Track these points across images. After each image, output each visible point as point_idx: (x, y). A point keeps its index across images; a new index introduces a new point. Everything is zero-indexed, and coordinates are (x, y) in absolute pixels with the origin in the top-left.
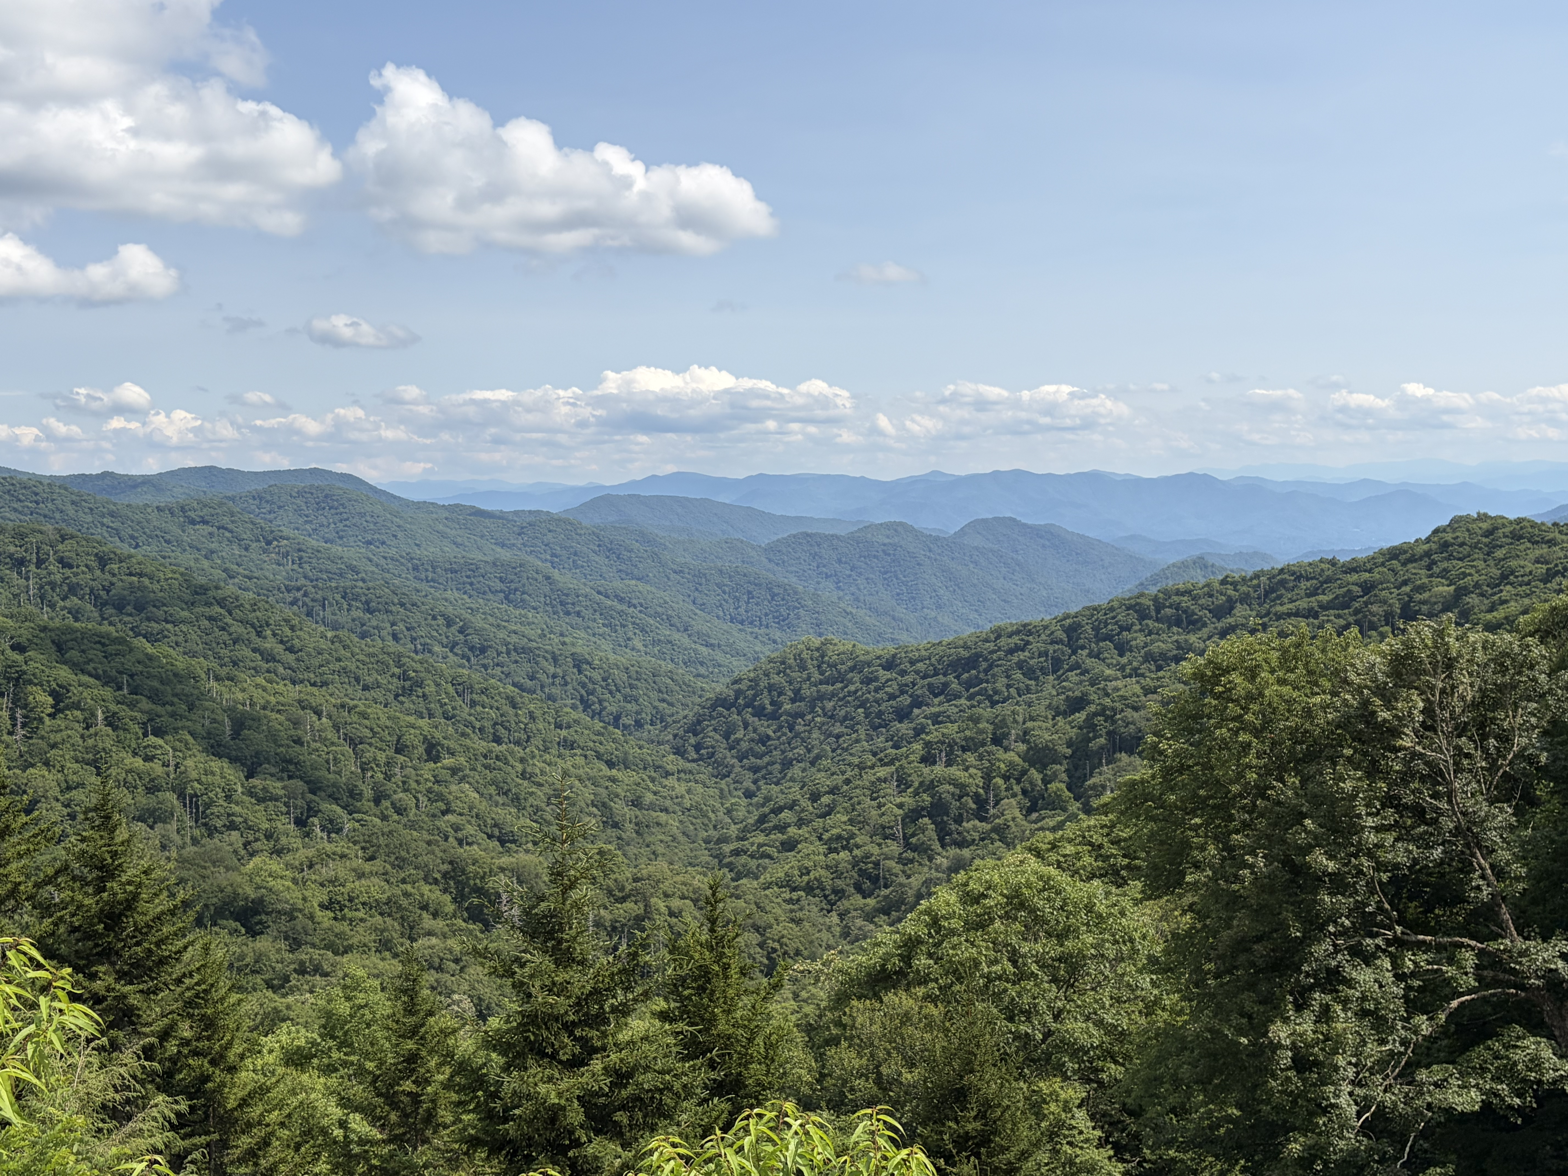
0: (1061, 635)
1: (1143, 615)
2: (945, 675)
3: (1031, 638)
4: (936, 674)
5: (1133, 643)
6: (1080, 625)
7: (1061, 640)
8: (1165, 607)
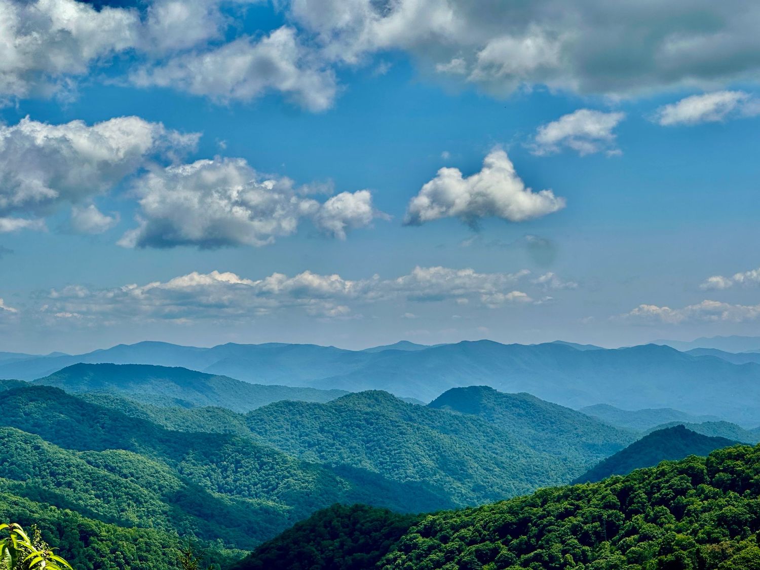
0: (614, 499)
1: (697, 478)
2: (492, 541)
3: (580, 503)
4: (483, 540)
5: (691, 507)
6: (631, 489)
7: (614, 504)
8: (718, 471)
